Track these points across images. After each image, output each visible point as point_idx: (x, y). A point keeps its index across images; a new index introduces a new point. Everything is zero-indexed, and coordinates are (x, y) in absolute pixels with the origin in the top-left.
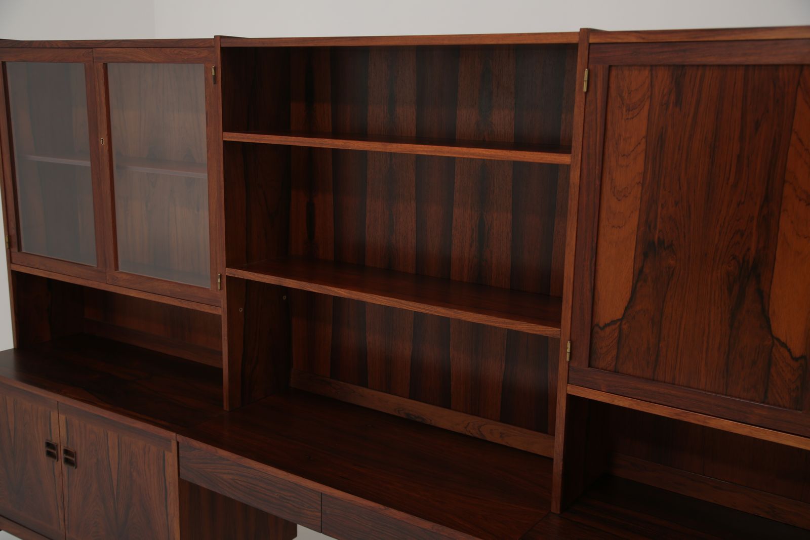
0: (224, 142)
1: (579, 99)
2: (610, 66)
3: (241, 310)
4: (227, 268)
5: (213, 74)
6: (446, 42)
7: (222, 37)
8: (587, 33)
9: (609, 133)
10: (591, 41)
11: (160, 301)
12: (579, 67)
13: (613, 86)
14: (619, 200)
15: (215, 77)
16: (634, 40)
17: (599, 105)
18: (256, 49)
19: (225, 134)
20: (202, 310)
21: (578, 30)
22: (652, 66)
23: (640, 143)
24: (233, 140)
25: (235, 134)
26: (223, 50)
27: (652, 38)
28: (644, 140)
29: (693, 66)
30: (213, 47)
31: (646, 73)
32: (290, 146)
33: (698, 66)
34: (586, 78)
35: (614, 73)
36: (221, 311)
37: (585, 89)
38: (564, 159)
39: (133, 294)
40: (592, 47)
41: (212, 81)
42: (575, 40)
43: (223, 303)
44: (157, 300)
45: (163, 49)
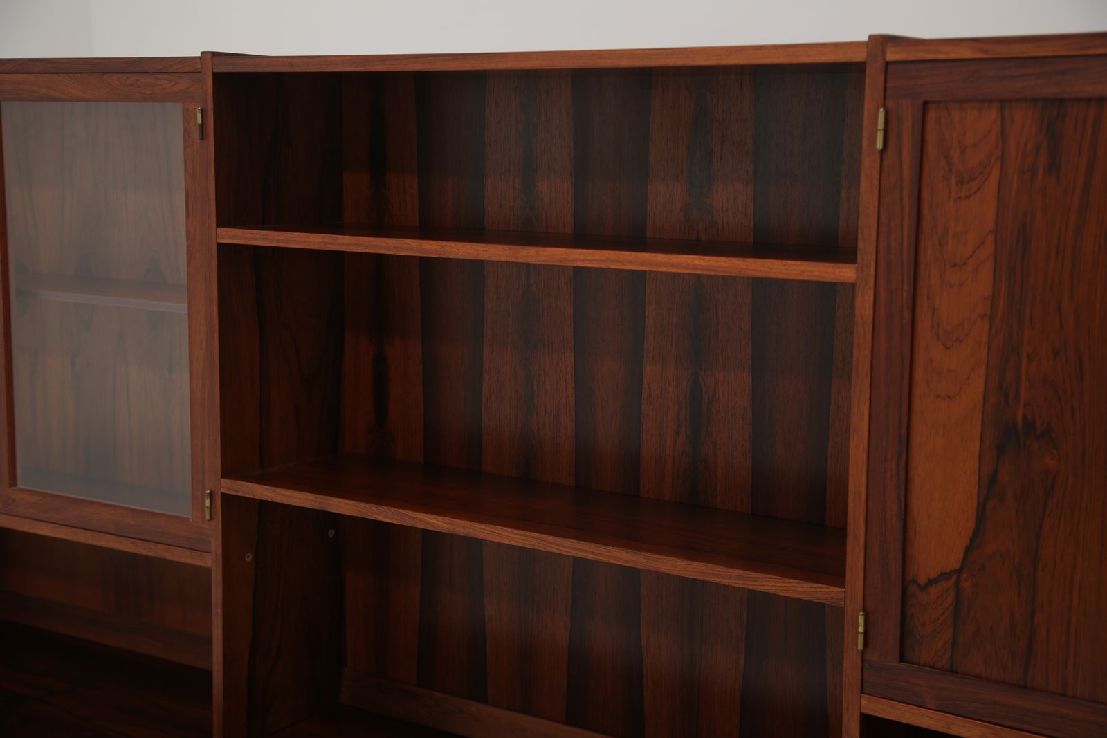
0: (220, 246)
1: (869, 164)
2: (926, 103)
3: (249, 557)
4: (222, 479)
5: (200, 121)
6: (625, 63)
7: (214, 54)
8: (881, 42)
9: (927, 225)
10: (890, 57)
11: (95, 543)
12: (868, 105)
13: (931, 138)
14: (948, 348)
15: (202, 127)
16: (967, 54)
17: (906, 173)
18: (279, 75)
19: (222, 231)
20: (175, 559)
21: (865, 38)
22: (1002, 101)
23: (983, 243)
24: (235, 242)
25: (239, 232)
26: (217, 77)
27: (1002, 51)
28: (991, 237)
29: (1078, 100)
30: (200, 72)
31: (992, 114)
32: (343, 253)
33: (1089, 100)
34: (881, 125)
35: (932, 115)
36: (211, 560)
37: (879, 145)
38: (843, 273)
39: (44, 530)
40: (890, 68)
41: (196, 135)
42: (860, 56)
43: (216, 544)
44: (89, 542)
45: (106, 75)
